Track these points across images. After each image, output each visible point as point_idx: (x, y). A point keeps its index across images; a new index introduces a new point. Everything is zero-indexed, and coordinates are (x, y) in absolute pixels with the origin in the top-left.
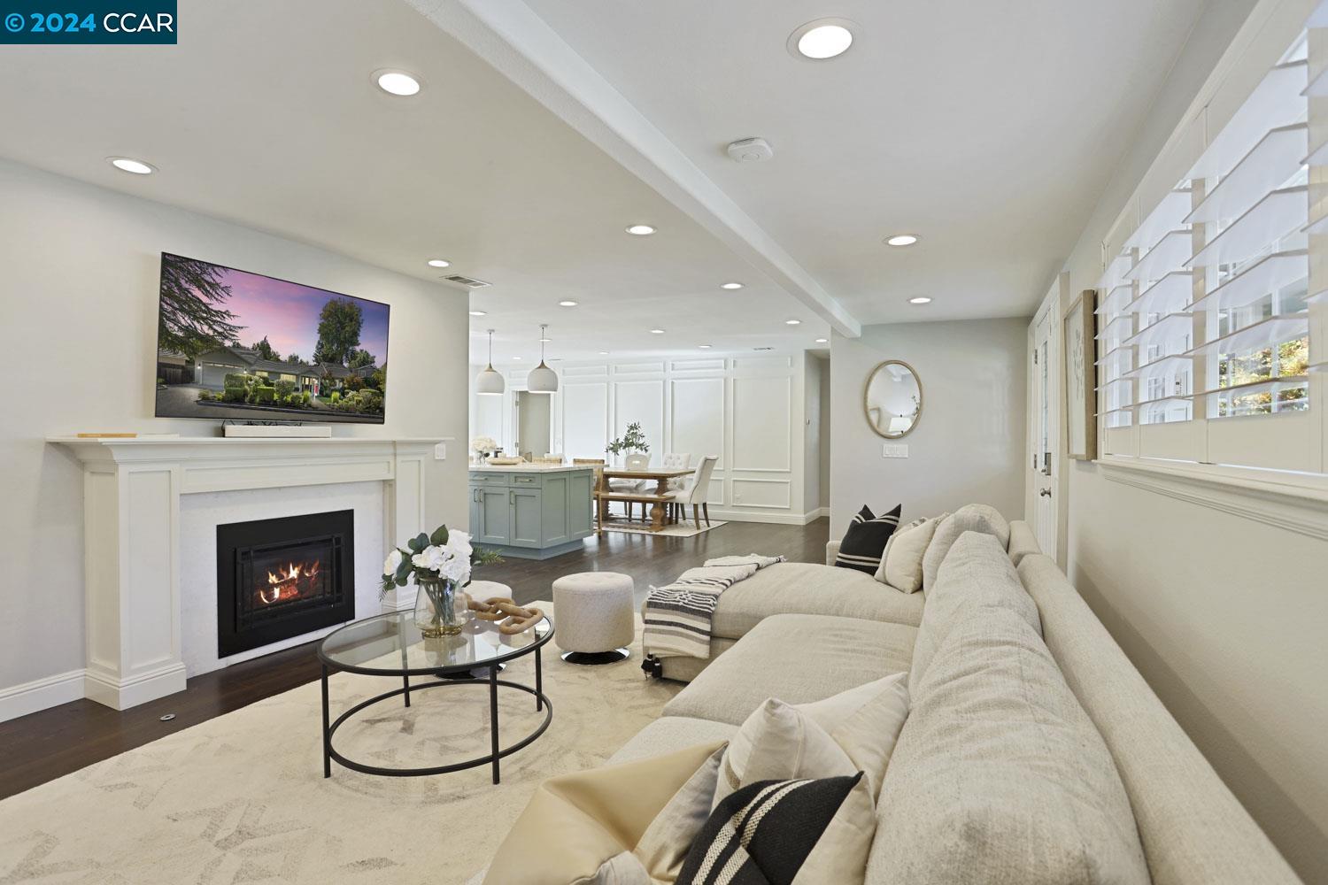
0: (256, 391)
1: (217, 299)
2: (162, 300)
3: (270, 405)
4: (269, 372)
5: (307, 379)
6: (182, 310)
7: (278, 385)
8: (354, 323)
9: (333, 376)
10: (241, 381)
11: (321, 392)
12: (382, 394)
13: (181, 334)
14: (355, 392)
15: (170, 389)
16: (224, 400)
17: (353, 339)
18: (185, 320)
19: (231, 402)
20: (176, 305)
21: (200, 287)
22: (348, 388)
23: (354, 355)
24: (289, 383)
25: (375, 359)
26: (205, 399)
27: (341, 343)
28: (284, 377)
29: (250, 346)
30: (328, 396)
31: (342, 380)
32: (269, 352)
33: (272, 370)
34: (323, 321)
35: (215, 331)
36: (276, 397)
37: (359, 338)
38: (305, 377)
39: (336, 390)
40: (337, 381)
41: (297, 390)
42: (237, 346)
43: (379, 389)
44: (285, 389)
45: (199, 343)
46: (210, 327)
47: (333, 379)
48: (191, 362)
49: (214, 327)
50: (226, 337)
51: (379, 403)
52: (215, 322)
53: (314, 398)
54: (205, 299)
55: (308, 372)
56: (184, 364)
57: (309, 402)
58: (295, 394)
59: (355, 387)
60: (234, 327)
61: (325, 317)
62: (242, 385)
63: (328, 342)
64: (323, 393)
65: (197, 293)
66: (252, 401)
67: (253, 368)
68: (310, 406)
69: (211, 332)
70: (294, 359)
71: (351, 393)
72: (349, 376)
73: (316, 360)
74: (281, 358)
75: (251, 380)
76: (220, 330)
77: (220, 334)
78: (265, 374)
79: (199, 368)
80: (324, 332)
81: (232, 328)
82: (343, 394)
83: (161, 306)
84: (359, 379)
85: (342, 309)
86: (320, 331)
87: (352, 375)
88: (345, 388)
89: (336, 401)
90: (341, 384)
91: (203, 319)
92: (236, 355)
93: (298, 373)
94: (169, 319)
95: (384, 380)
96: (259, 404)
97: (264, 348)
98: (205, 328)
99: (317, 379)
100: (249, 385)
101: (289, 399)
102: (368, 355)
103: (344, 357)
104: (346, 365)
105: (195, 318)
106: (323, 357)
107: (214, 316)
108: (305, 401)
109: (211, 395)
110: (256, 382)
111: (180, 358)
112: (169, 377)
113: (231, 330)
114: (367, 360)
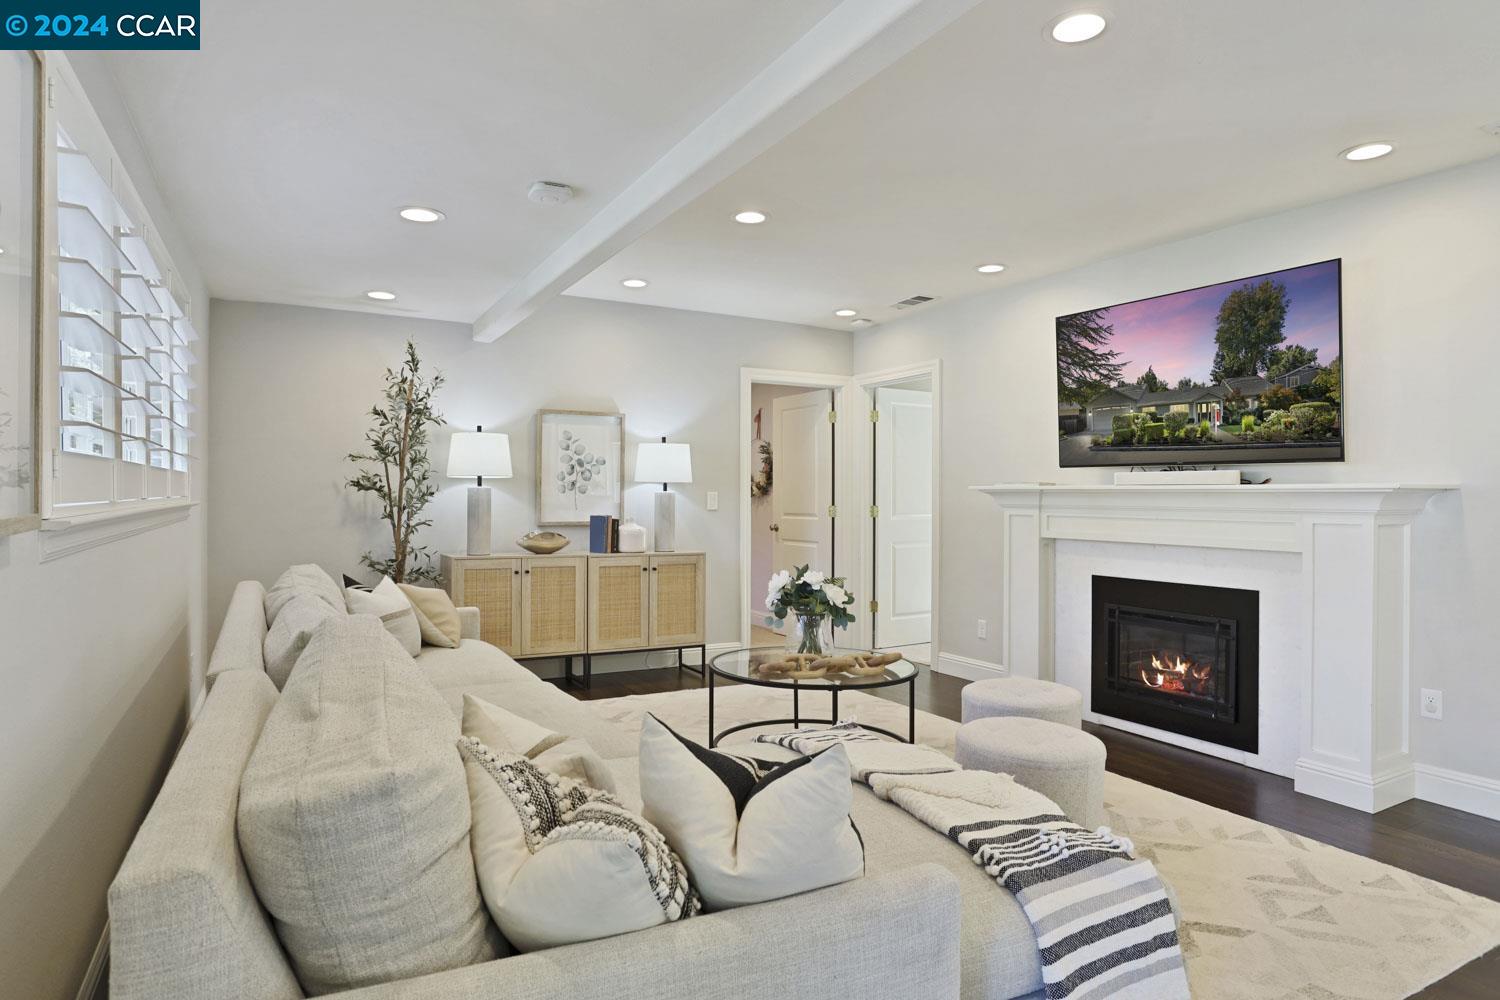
0: (1143, 429)
1: (1101, 343)
2: (1058, 359)
3: (1160, 444)
4: (1156, 406)
5: (1204, 406)
6: (1074, 363)
7: (1168, 418)
8: (1271, 311)
9: (1242, 394)
10: (1128, 422)
11: (1225, 420)
12: (1337, 406)
13: (1074, 386)
14: (1281, 412)
15: (1069, 438)
16: (1113, 444)
17: (1274, 333)
18: (1076, 372)
19: (1119, 444)
20: (1070, 361)
21: (1087, 336)
22: (1268, 408)
23: (1275, 358)
24: (1180, 414)
25: (1318, 354)
26: (1096, 443)
27: (1252, 346)
28: (1175, 409)
29: (1134, 381)
30: (1237, 423)
31: (1258, 397)
32: (1155, 383)
33: (1159, 403)
34: (1222, 324)
35: (1101, 374)
36: (1166, 433)
37: (1283, 330)
38: (1201, 404)
39: (1249, 414)
40: (1249, 400)
41: (1191, 421)
42: (1122, 384)
43: (1331, 400)
44: (1177, 422)
45: (1089, 391)
46: (1097, 372)
47: (1243, 399)
48: (1083, 411)
49: (1101, 371)
50: (1111, 379)
51: (1332, 421)
52: (1100, 366)
53: (1215, 428)
54: (1091, 347)
55: (1203, 397)
56: (1077, 413)
57: (1208, 435)
58: (1189, 427)
59: (1281, 403)
60: (1118, 366)
61: (1224, 319)
62: (1129, 425)
63: (1230, 348)
64: (1229, 419)
65: (1085, 343)
66: (1140, 442)
67: (1138, 405)
68: (1210, 439)
69: (1098, 378)
70: (1185, 384)
71: (1274, 414)
72: (1269, 389)
73: (1216, 379)
74: (1170, 387)
75: (1138, 419)
76: (1105, 372)
77: (1106, 376)
78: (1153, 409)
79: (1090, 415)
80: (1225, 340)
81: (1116, 368)
82: (1260, 415)
83: (1058, 365)
84: (1287, 390)
85: (1250, 300)
86: (1218, 340)
87: (1274, 387)
88: (1263, 408)
89: (1249, 428)
90: (1256, 403)
91: (1091, 366)
92: (1122, 395)
93: (1190, 400)
94: (1065, 375)
95: (1340, 383)
96: (1148, 444)
97: (1150, 380)
98: (1093, 374)
99: (1218, 403)
100: (1136, 424)
101: (1182, 433)
102: (1301, 350)
103: (1259, 364)
104: (1262, 374)
105: (1085, 368)
106: (1227, 371)
107: (1099, 360)
108: (1204, 433)
109: (1101, 440)
110: (1143, 419)
111: (1074, 408)
112: (1070, 427)
113: (1115, 370)
114: (1301, 359)
